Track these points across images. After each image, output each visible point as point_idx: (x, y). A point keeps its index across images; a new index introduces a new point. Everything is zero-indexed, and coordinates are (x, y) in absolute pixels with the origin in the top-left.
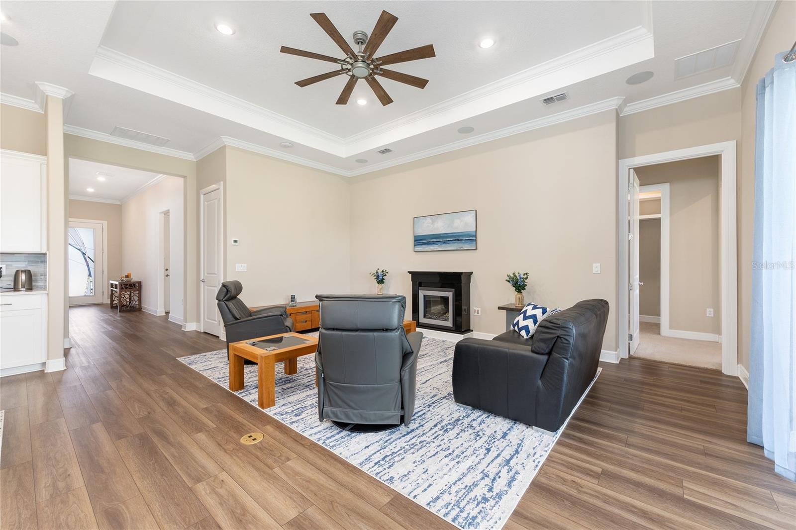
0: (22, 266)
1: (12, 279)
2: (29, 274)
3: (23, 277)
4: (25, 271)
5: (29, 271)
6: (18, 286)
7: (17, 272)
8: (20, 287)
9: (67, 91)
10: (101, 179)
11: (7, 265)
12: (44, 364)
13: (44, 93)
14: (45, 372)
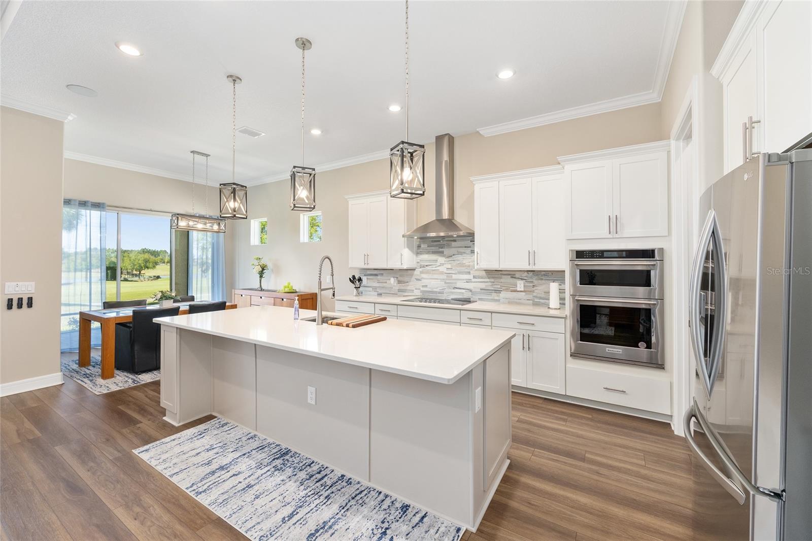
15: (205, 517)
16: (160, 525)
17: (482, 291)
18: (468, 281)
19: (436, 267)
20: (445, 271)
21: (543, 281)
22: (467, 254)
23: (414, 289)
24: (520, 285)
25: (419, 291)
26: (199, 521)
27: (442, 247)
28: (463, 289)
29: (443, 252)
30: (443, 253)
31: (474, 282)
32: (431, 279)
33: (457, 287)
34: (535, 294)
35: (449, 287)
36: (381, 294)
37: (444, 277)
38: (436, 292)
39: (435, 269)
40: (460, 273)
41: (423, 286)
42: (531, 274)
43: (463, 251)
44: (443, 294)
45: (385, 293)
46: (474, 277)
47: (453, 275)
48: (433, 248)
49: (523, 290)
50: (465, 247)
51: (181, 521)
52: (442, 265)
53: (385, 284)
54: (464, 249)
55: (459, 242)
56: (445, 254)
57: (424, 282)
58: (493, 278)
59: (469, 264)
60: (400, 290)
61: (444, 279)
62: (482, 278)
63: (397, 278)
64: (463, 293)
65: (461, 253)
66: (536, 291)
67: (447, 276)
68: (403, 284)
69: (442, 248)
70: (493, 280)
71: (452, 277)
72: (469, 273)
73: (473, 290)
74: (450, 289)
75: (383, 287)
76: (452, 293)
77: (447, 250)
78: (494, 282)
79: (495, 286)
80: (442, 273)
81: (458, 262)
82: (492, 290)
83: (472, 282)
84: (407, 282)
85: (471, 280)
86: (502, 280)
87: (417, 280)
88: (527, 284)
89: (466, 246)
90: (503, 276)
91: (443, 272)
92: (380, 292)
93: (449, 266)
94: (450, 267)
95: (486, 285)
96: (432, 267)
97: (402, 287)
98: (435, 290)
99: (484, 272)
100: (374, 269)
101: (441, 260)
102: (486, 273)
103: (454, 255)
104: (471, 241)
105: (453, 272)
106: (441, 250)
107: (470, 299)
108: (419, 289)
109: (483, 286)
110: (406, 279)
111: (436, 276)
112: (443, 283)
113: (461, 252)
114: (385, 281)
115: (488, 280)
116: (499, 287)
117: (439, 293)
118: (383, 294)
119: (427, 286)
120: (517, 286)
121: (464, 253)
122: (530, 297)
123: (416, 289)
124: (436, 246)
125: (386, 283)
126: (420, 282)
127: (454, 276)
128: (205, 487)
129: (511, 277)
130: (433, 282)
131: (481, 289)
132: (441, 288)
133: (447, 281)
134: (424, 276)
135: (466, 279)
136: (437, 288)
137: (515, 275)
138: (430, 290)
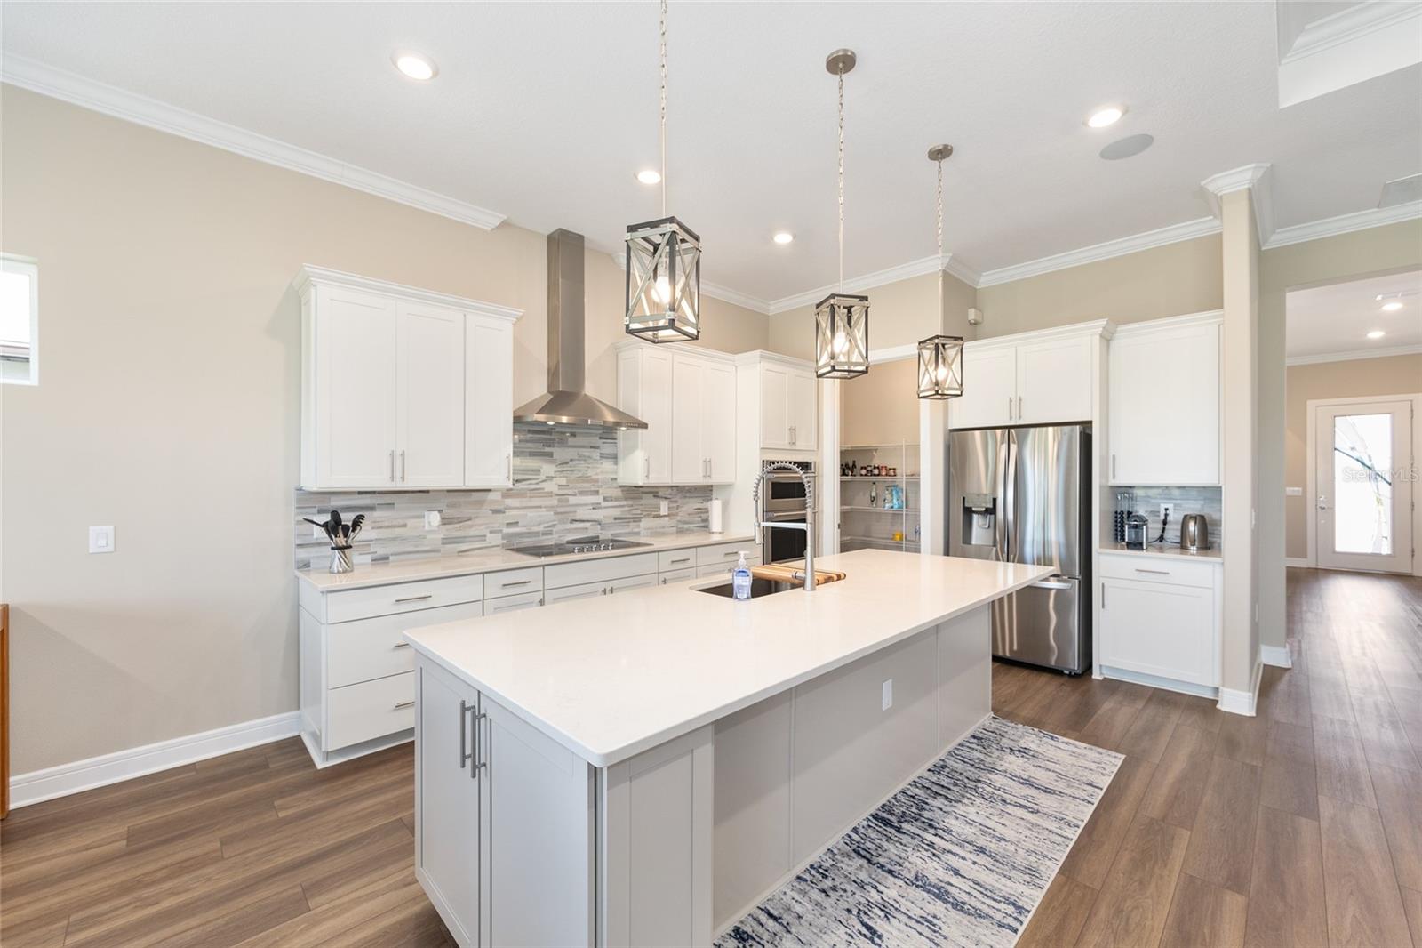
0: (1194, 507)
1: (1179, 527)
2: (1202, 521)
3: (1192, 527)
4: (1195, 518)
5: (1202, 517)
6: (1186, 543)
7: (1185, 516)
8: (1189, 545)
9: (1255, 168)
10: (1393, 307)
11: (1175, 505)
12: (1216, 690)
13: (1216, 195)
14: (1218, 706)
15: (1066, 889)
16: (1112, 939)
17: (617, 521)
18: (596, 507)
19: (537, 484)
20: (556, 490)
21: (687, 500)
22: (595, 460)
23: (486, 532)
24: (664, 507)
25: (500, 535)
26: (1078, 893)
27: (550, 443)
28: (588, 521)
29: (550, 455)
30: (552, 456)
31: (605, 507)
32: (525, 508)
33: (577, 518)
34: (679, 518)
35: (562, 522)
36: (388, 558)
37: (554, 502)
38: (536, 534)
39: (538, 486)
40: (582, 493)
41: (508, 524)
42: (675, 490)
43: (587, 454)
44: (551, 534)
45: (396, 554)
46: (605, 499)
47: (571, 498)
48: (530, 445)
49: (666, 514)
50: (591, 447)
51: (1090, 914)
52: (549, 478)
53: (399, 531)
54: (590, 450)
55: (581, 438)
56: (555, 457)
57: (511, 515)
58: (632, 498)
59: (597, 477)
60: (446, 541)
61: (553, 507)
62: (617, 499)
63: (440, 511)
64: (587, 529)
65: (585, 458)
66: (680, 514)
67: (559, 501)
68: (458, 525)
69: (550, 446)
70: (630, 502)
71: (567, 501)
72: (597, 492)
73: (603, 522)
74: (564, 523)
75: (394, 539)
76: (569, 531)
77: (558, 449)
78: (632, 506)
79: (634, 512)
80: (550, 495)
81: (580, 474)
82: (629, 518)
83: (601, 508)
84: (470, 519)
85: (600, 504)
86: (643, 502)
87: (495, 511)
88: (671, 505)
89: (592, 445)
90: (644, 495)
91: (551, 492)
92: (381, 551)
93: (563, 481)
94: (565, 483)
95: (622, 512)
96: (530, 484)
97: (453, 531)
98: (535, 529)
99: (619, 490)
100: (360, 493)
101: (548, 469)
102: (622, 491)
103: (571, 460)
104: (601, 438)
105: (570, 492)
106: (547, 449)
107: (598, 537)
108: (501, 531)
109: (617, 512)
110: (466, 512)
111: (536, 502)
112: (552, 513)
113: (584, 456)
114: (401, 522)
115: (624, 503)
116: (639, 512)
117: (543, 534)
118: (391, 558)
119: (517, 523)
120: (660, 508)
121: (589, 457)
122: (674, 522)
123: (491, 532)
124: (538, 441)
125: (404, 526)
126: (501, 515)
127: (572, 500)
128: (1002, 906)
129: (655, 496)
130: (531, 513)
131: (616, 519)
132: (546, 525)
133: (560, 510)
134: (510, 502)
135: (593, 504)
136: (539, 525)
137: (657, 492)
138: (524, 530)
